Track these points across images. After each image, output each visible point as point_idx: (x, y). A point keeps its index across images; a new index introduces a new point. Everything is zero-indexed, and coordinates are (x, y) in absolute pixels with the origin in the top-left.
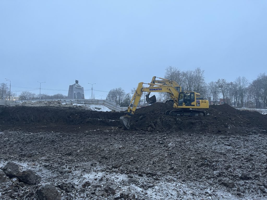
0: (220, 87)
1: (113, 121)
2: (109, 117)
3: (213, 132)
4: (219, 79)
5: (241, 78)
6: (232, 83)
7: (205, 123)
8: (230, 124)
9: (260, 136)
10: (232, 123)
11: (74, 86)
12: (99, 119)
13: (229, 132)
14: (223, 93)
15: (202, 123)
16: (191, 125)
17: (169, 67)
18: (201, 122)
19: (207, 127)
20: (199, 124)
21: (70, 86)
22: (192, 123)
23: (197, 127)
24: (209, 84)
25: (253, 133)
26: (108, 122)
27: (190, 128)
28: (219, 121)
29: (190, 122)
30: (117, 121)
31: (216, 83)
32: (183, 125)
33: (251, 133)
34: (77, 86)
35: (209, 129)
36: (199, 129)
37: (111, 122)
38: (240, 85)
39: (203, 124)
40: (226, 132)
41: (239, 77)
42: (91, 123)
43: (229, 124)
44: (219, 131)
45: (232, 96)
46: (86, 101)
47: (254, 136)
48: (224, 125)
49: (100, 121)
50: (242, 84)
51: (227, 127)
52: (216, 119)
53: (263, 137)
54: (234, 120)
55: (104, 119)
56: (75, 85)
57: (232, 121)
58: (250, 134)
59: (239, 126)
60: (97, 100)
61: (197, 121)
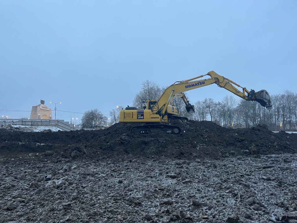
0: (207, 107)
1: (42, 144)
2: (37, 139)
3: (173, 154)
4: (206, 99)
5: (229, 97)
6: (219, 104)
7: (163, 142)
8: (201, 143)
9: (239, 159)
10: (203, 142)
11: (38, 107)
12: (20, 143)
13: (195, 154)
14: (211, 114)
15: (159, 142)
16: (143, 146)
17: (146, 82)
18: (158, 140)
19: (167, 147)
20: (155, 144)
21: (33, 107)
22: (145, 143)
23: (152, 147)
24: (196, 104)
25: (231, 155)
26: (33, 146)
27: (142, 150)
28: (185, 139)
29: (142, 141)
30: (47, 145)
31: (203, 103)
32: (131, 145)
33: (227, 155)
34: (42, 107)
35: (168, 151)
36: (154, 150)
37: (39, 146)
38: (228, 104)
39: (161, 143)
40: (192, 154)
41: (227, 96)
42: (8, 149)
43: (199, 142)
44: (182, 154)
45: (221, 117)
46: (33, 122)
47: (230, 160)
48: (192, 144)
49: (23, 145)
50: (229, 104)
51: (195, 147)
52: (182, 136)
53: (243, 161)
54: (206, 137)
55: (28, 143)
56: (39, 105)
57: (203, 138)
58: (226, 157)
59: (211, 146)
60: (48, 120)
61: (153, 139)
